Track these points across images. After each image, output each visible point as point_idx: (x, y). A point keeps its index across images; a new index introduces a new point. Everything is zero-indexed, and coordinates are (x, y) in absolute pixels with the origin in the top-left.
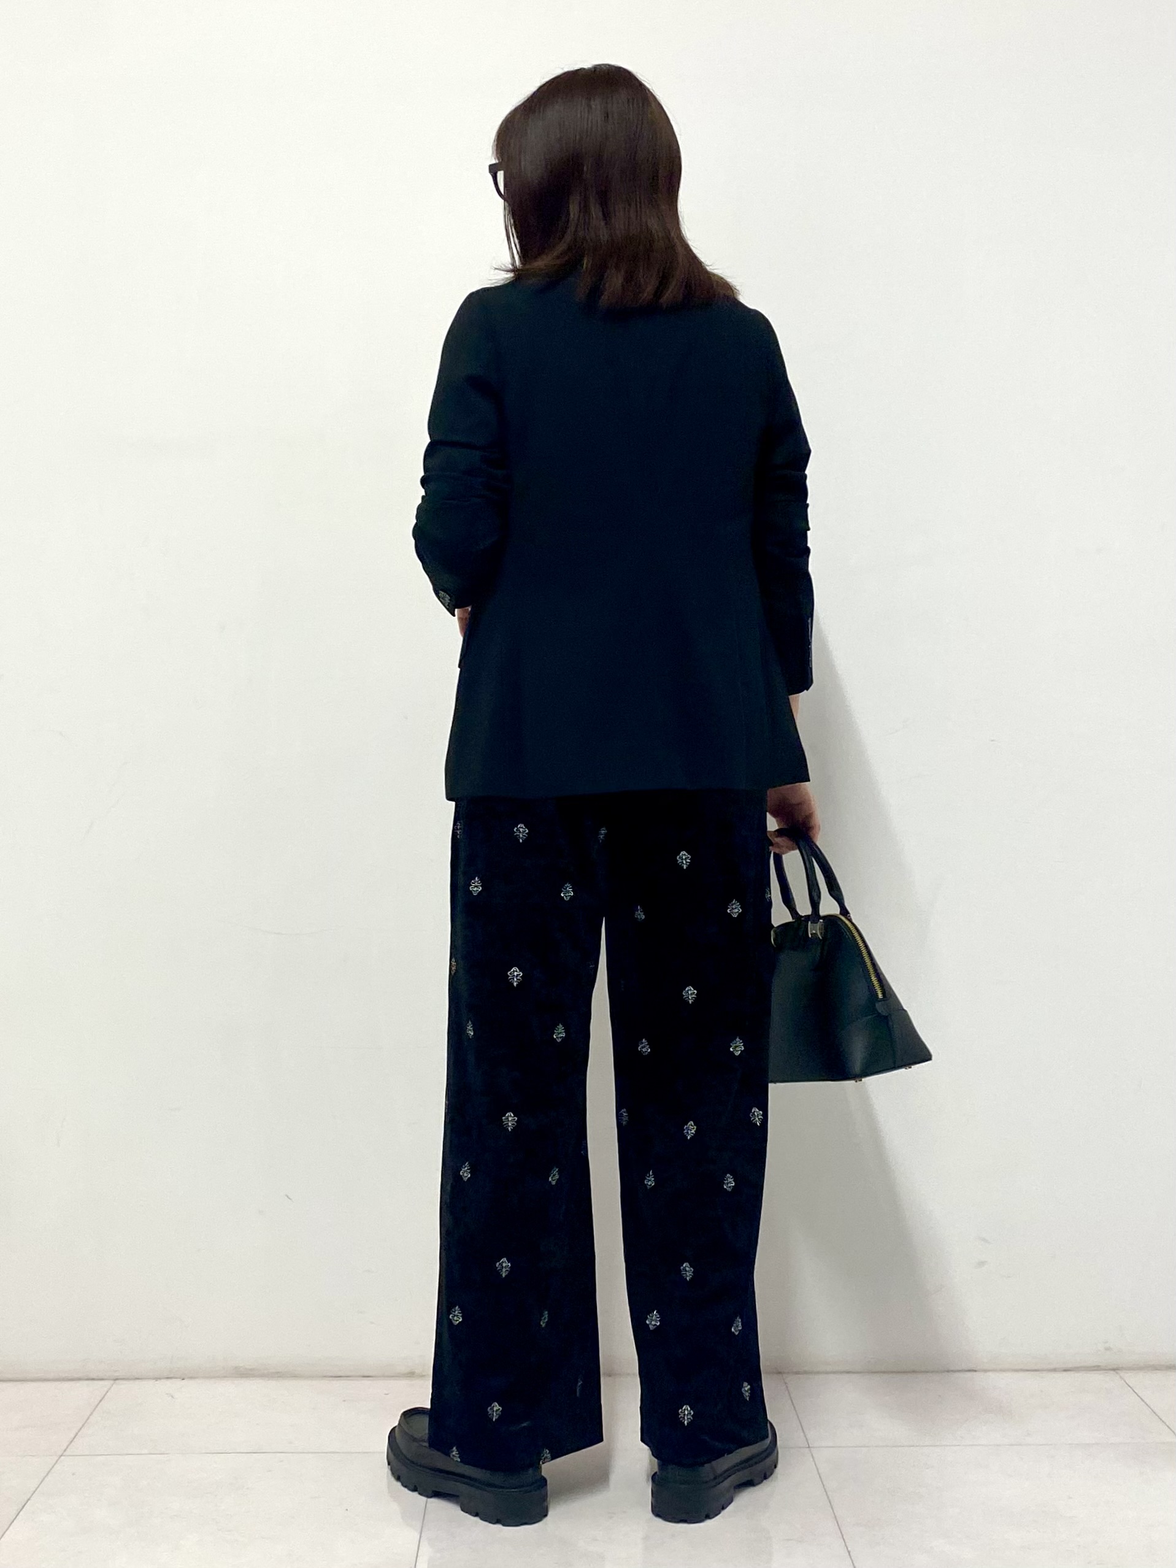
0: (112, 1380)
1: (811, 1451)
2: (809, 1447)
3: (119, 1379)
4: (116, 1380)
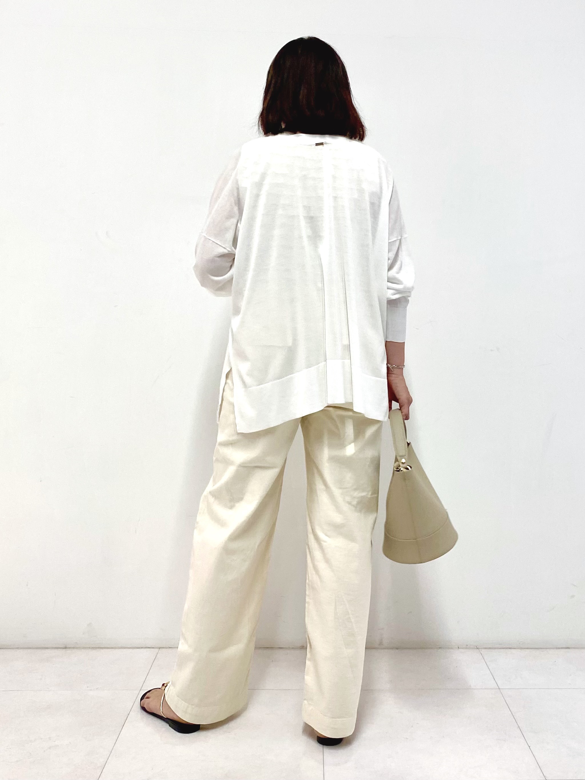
0: (158, 648)
1: (500, 691)
2: (499, 689)
3: (161, 648)
4: (160, 648)
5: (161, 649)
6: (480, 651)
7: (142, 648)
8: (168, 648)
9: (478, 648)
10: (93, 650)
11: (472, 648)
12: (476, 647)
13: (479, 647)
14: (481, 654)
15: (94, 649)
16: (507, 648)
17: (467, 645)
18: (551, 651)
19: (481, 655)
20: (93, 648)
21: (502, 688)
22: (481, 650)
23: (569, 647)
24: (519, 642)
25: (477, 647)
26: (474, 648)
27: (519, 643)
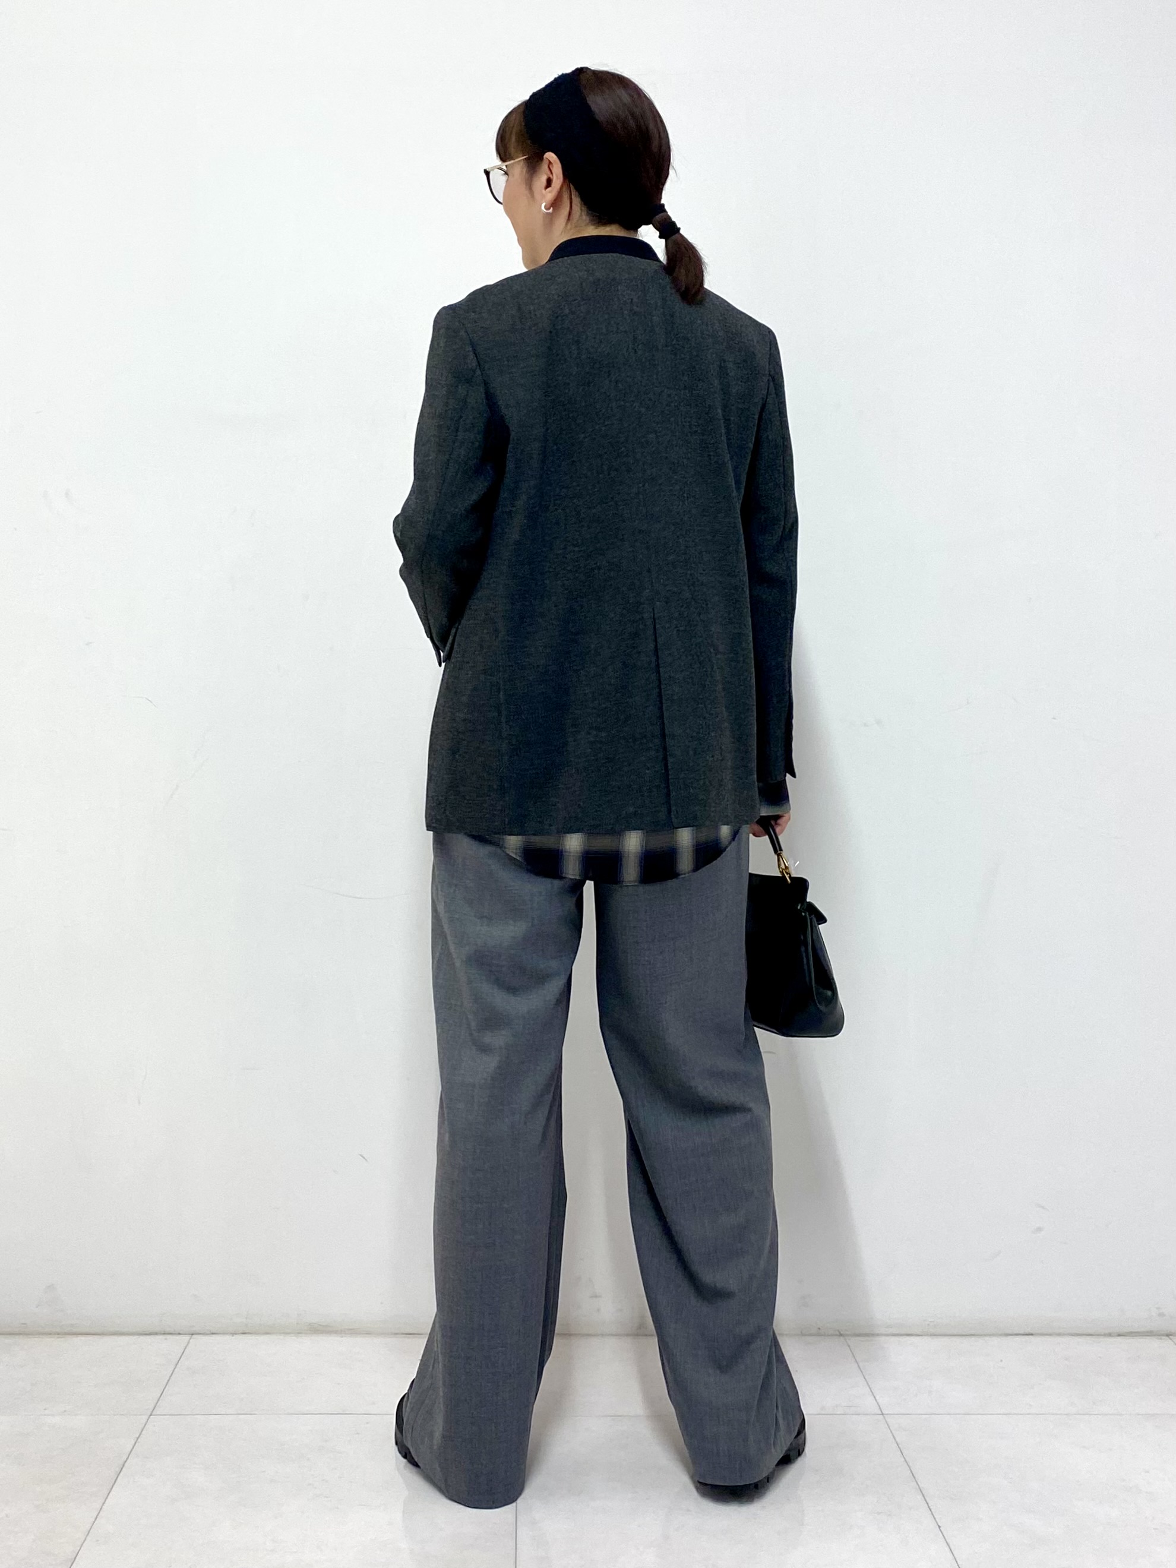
0: (188, 1334)
1: (884, 1418)
2: (883, 1414)
3: (196, 1334)
4: (192, 1334)
5: (194, 1336)
6: (845, 1340)
7: (156, 1334)
8: (207, 1334)
9: (841, 1335)
10: (58, 1338)
11: (832, 1335)
12: (838, 1333)
13: (847, 1333)
14: (849, 1346)
15: (57, 1336)
16: (902, 1335)
17: (819, 1329)
18: (995, 1340)
19: (847, 1347)
20: (58, 1334)
21: (887, 1413)
22: (849, 1339)
23: (1032, 1332)
24: (928, 1323)
25: (840, 1333)
26: (836, 1335)
27: (928, 1325)
